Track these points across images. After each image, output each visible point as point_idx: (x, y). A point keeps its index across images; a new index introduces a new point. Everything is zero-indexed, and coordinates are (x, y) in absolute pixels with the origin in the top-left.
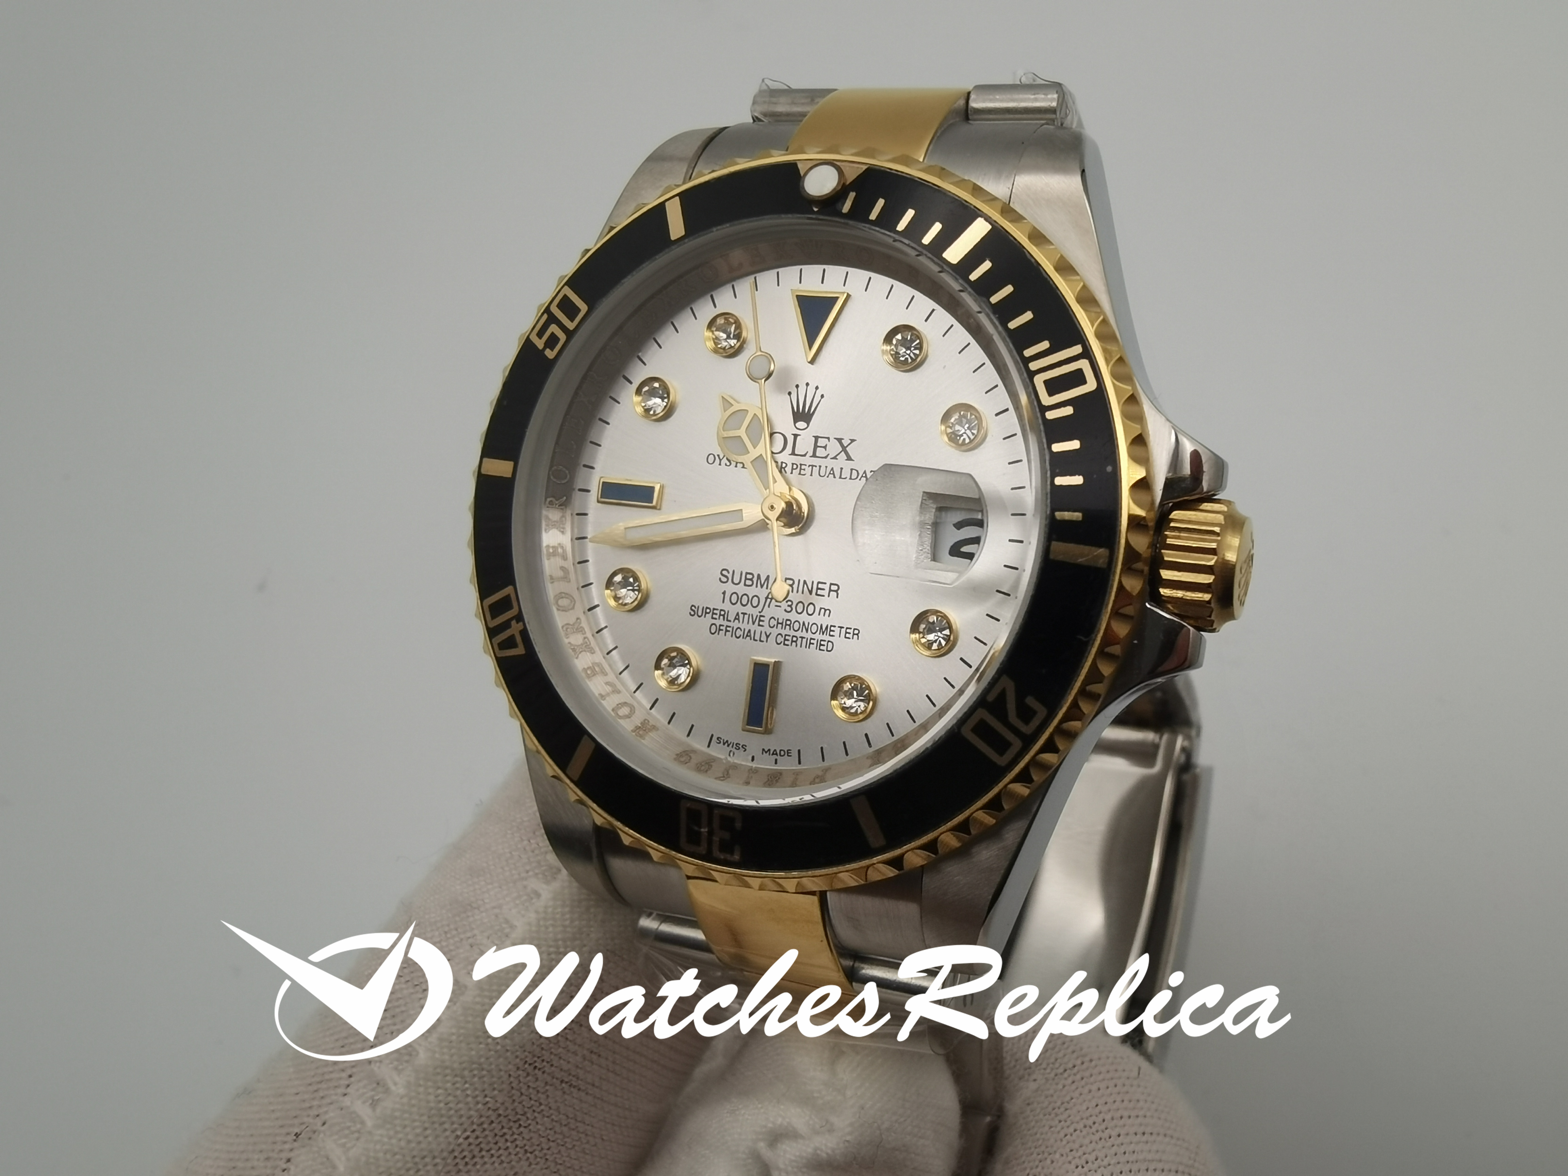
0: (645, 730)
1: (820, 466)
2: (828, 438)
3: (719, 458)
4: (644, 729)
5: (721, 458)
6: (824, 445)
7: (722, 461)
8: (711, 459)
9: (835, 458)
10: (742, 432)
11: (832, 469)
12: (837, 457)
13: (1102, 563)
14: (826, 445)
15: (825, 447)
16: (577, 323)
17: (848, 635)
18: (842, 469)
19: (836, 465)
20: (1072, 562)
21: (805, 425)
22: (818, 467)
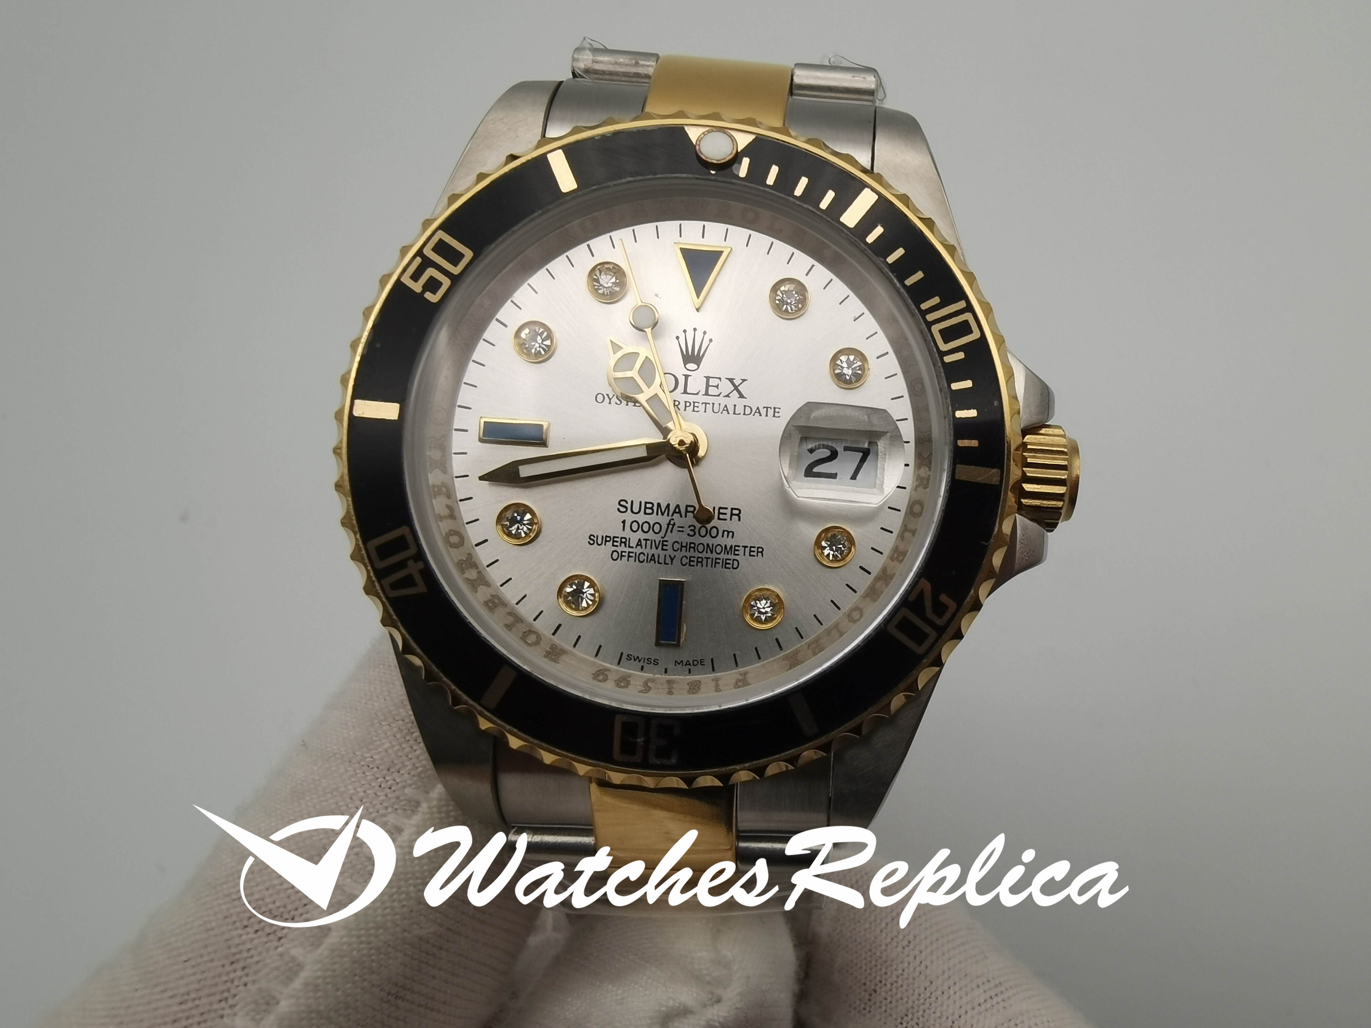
0: (556, 655)
1: (713, 404)
2: (720, 379)
3: (609, 397)
4: (555, 653)
5: (611, 397)
6: (716, 385)
7: (612, 400)
8: (600, 398)
9: (728, 396)
10: (633, 374)
11: (726, 406)
12: (730, 395)
13: (995, 480)
14: (718, 384)
15: (717, 387)
16: (462, 268)
17: (752, 553)
18: (735, 406)
19: (730, 402)
20: (973, 481)
21: (696, 367)
22: (711, 405)
